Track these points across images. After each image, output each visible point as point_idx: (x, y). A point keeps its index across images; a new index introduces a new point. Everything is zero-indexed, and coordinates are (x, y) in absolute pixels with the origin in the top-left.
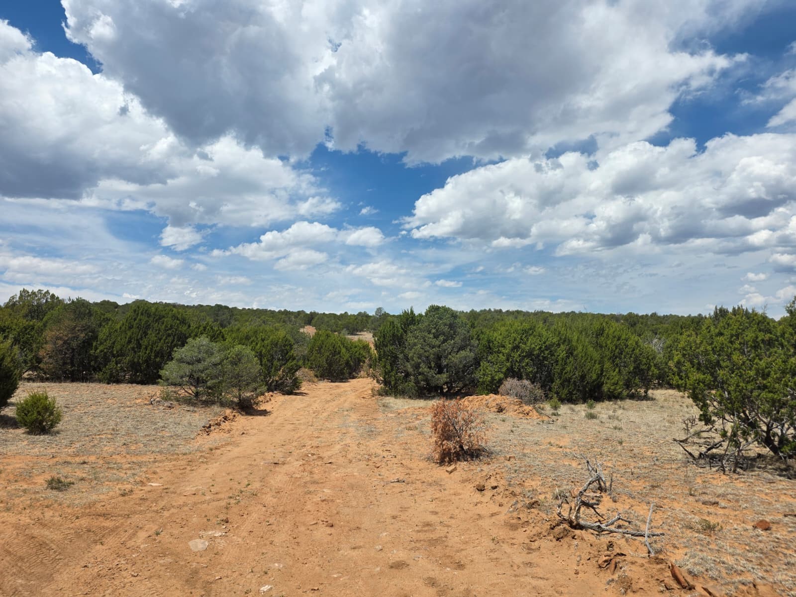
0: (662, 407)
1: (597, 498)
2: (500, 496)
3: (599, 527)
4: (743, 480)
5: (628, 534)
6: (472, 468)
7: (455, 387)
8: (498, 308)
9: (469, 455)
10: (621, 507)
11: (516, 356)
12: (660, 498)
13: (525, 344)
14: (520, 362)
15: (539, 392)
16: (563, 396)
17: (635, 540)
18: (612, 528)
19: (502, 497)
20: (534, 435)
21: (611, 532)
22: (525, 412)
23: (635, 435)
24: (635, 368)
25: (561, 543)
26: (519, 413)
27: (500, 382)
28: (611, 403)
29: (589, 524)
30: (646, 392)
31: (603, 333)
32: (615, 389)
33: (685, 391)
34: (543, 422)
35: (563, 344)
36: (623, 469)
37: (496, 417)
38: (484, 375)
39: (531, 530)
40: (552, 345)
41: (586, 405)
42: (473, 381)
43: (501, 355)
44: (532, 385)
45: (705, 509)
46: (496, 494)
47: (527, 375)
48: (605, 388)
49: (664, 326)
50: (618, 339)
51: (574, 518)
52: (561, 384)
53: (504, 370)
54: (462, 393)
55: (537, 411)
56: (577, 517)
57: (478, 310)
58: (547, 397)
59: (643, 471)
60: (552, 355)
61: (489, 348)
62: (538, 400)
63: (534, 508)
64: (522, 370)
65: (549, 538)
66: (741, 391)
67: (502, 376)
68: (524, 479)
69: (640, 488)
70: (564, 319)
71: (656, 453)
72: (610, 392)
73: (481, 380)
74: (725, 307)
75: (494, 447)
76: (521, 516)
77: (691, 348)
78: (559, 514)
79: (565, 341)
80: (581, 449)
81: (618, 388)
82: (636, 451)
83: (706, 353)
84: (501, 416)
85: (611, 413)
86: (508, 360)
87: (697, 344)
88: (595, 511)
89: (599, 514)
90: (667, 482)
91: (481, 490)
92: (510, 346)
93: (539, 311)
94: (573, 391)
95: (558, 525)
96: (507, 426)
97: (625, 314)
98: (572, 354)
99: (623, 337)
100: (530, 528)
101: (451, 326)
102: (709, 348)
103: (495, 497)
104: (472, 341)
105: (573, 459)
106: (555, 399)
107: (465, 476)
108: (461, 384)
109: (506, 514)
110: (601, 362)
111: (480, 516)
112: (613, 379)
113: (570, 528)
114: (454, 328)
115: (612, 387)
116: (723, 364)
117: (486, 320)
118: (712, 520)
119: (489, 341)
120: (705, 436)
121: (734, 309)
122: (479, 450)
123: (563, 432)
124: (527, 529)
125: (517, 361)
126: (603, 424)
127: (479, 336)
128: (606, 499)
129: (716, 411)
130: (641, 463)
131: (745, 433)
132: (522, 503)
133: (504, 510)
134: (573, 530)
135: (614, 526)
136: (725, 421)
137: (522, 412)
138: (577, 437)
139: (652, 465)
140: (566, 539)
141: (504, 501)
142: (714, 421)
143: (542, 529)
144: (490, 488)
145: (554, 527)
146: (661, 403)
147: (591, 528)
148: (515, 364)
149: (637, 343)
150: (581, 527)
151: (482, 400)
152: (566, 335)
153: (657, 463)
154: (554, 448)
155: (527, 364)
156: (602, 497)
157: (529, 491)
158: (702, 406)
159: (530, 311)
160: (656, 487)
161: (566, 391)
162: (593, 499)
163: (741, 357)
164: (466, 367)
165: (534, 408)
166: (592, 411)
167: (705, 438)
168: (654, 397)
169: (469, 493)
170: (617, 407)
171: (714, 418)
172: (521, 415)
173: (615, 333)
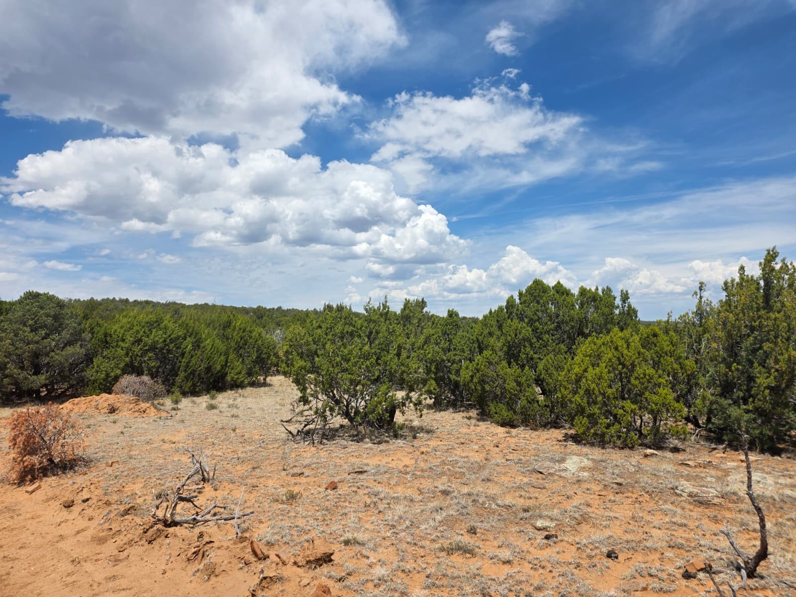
0: (277, 392)
1: (198, 490)
2: (91, 509)
3: (195, 519)
4: (325, 449)
5: (221, 520)
6: (62, 482)
7: (57, 389)
8: (124, 297)
9: (60, 468)
10: (220, 494)
11: (137, 350)
12: (258, 478)
13: (148, 336)
14: (141, 356)
15: (160, 387)
16: (187, 390)
17: (227, 524)
18: (208, 517)
19: (94, 509)
20: (147, 434)
21: (206, 521)
22: (141, 410)
23: (249, 420)
24: (257, 358)
25: (153, 546)
26: (134, 412)
27: (116, 379)
28: (233, 392)
29: (184, 518)
30: (265, 379)
31: (230, 326)
32: (238, 378)
33: (290, 376)
34: (160, 418)
35: (190, 336)
36: (230, 456)
37: (106, 418)
38: (97, 372)
39: (121, 540)
40: (178, 338)
41: (208, 396)
42: (82, 381)
43: (119, 350)
44: (152, 381)
45: (294, 480)
46: (87, 508)
47: (149, 369)
48: (229, 378)
49: (286, 318)
50: (244, 332)
51: (169, 516)
52: (185, 377)
53: (122, 365)
54: (67, 395)
55: (156, 408)
56: (172, 515)
57: (99, 298)
58: (169, 392)
59: (249, 454)
60: (179, 348)
61: (106, 342)
62: (158, 395)
63: (129, 514)
64: (143, 365)
65: (140, 543)
66: (329, 375)
67: (119, 372)
68: (124, 485)
69: (243, 471)
70: (193, 312)
71: (264, 435)
72: (233, 380)
73: (93, 378)
74: (331, 304)
75: (96, 453)
76: (112, 526)
77: (296, 340)
78: (154, 516)
79: (192, 334)
80: (194, 441)
81: (240, 377)
82: (247, 436)
83: (307, 344)
84: (113, 417)
85: (231, 402)
86: (127, 354)
87: (301, 336)
88: (193, 504)
89: (196, 506)
90: (267, 461)
91: (69, 507)
92: (131, 339)
93: (171, 301)
94: (198, 382)
95: (151, 527)
96: (118, 428)
97: (255, 307)
98: (199, 346)
99: (248, 329)
100: (122, 537)
101: (56, 318)
102: (310, 339)
103: (84, 511)
104: (83, 335)
105: (184, 454)
106: (177, 393)
107: (50, 494)
108: (66, 385)
109: (95, 528)
110: (227, 354)
111: (62, 537)
112: (237, 369)
113: (164, 528)
114: (59, 319)
115: (236, 377)
116: (319, 352)
117: (107, 310)
118: (296, 490)
119: (106, 335)
120: (306, 414)
121: (337, 305)
122: (74, 460)
123: (181, 426)
124: (117, 539)
125: (137, 355)
126: (221, 414)
127: (93, 329)
128: (208, 489)
129: (312, 392)
130: (248, 447)
131: (332, 410)
132: (115, 512)
133: (94, 523)
134: (167, 529)
135: (210, 515)
136: (318, 400)
137: (139, 411)
138: (194, 429)
139: (257, 448)
140: (159, 540)
141: (96, 514)
142: (311, 401)
143: (135, 535)
144: (80, 502)
145: (148, 530)
146: (276, 389)
147: (186, 522)
148: (136, 359)
149: (260, 334)
150: (175, 524)
151: (91, 401)
152: (193, 328)
153: (262, 445)
154: (167, 445)
155: (150, 359)
156: (204, 487)
157: (127, 497)
158: (303, 389)
159: (161, 302)
160: (256, 468)
161: (190, 384)
162: (194, 492)
163: (331, 347)
164: (73, 366)
165: (153, 404)
166: (213, 402)
167: (306, 416)
168: (272, 383)
169: (53, 513)
170: (237, 395)
171: (310, 398)
172: (137, 414)
173: (242, 325)
